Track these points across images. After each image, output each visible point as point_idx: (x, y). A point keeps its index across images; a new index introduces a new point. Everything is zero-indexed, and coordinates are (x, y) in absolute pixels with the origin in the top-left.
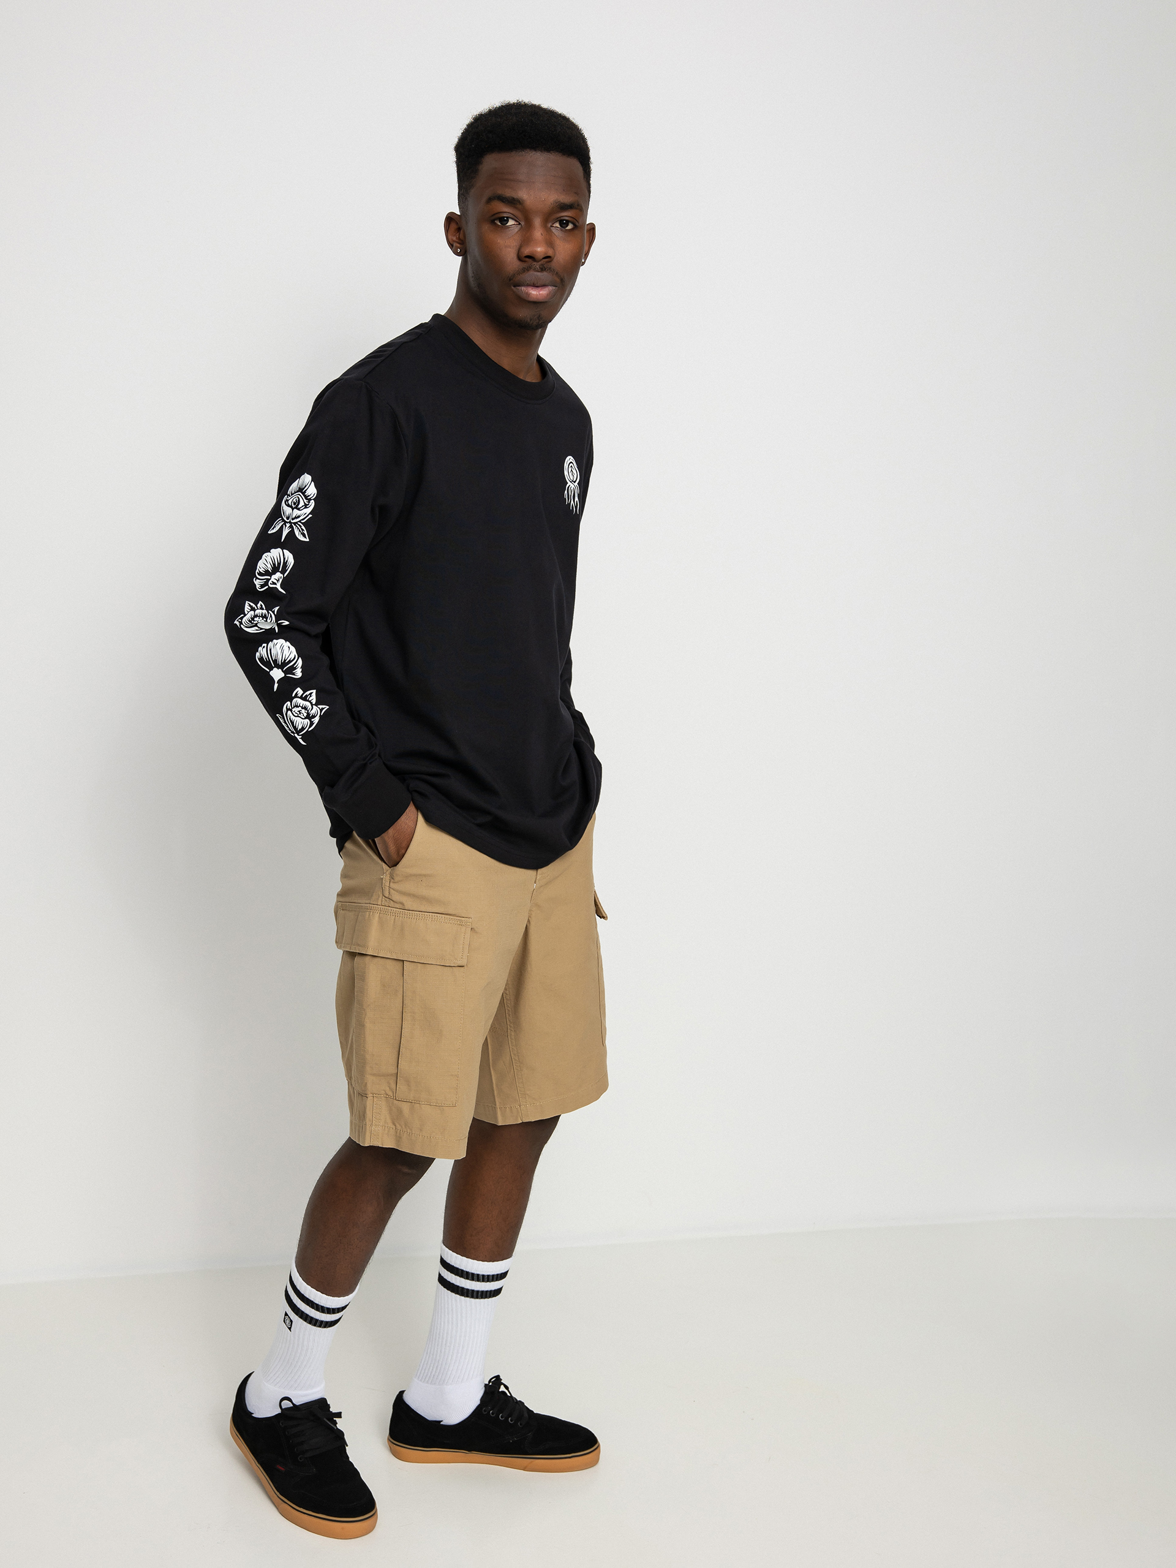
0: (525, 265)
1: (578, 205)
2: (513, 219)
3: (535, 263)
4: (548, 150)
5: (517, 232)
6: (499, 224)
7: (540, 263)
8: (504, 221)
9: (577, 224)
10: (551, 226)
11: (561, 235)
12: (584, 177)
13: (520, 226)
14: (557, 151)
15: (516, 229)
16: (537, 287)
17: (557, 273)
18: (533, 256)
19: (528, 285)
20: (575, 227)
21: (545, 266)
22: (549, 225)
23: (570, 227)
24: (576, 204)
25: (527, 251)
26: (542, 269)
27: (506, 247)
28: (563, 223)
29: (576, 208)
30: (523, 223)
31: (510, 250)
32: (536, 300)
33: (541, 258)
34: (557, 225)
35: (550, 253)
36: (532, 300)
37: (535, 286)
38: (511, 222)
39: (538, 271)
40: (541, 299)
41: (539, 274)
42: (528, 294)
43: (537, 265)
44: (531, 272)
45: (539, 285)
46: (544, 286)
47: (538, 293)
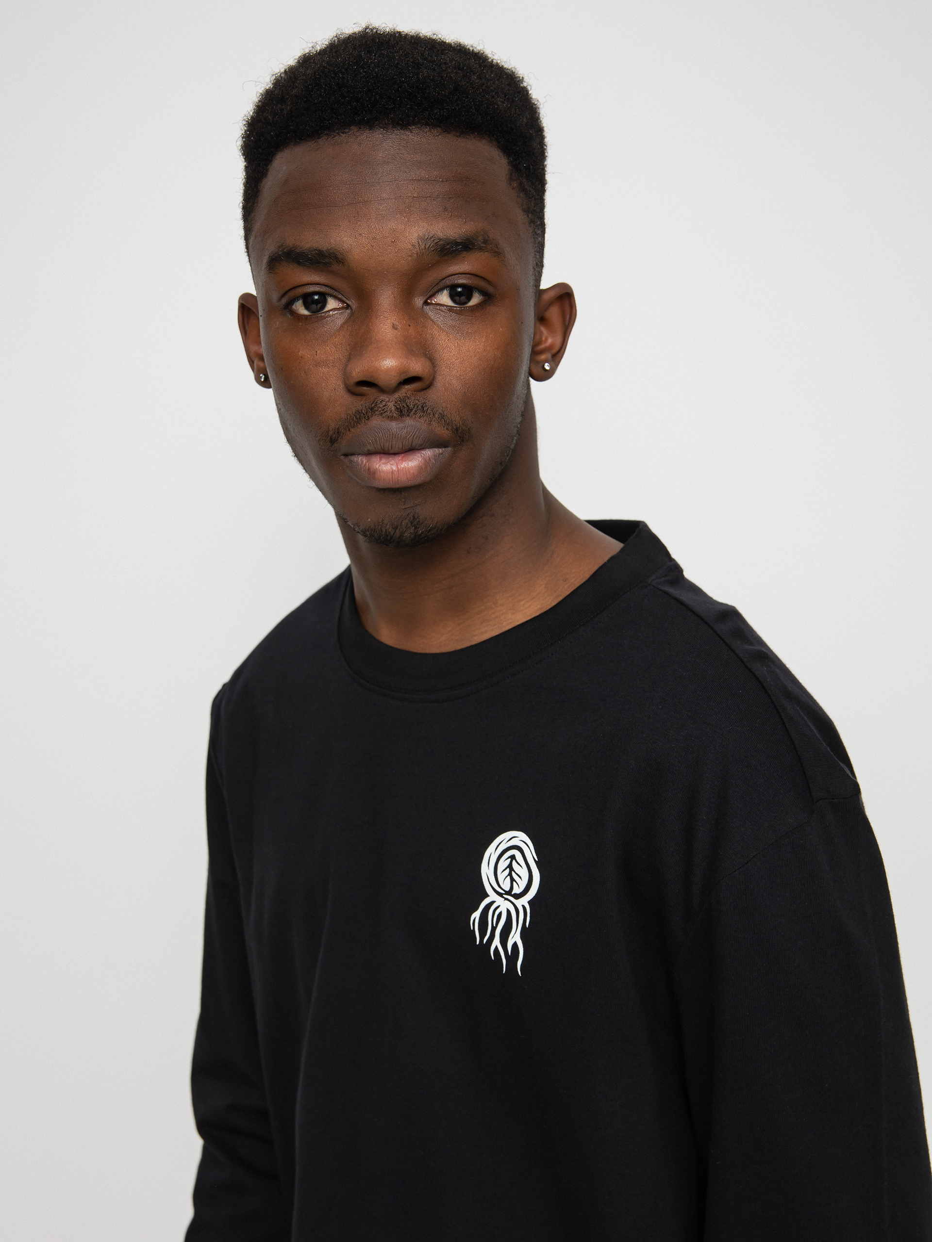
0: (359, 404)
1: (485, 242)
2: (336, 298)
3: (383, 397)
4: (403, 124)
5: (342, 326)
6: (304, 312)
7: (396, 395)
8: (315, 302)
9: (490, 289)
10: (426, 303)
11: (450, 322)
12: (511, 179)
13: (348, 311)
14: (427, 124)
15: (340, 319)
16: (395, 454)
17: (442, 416)
18: (376, 382)
19: (370, 454)
20: (488, 298)
21: (411, 402)
22: (419, 301)
23: (476, 300)
24: (480, 238)
25: (358, 371)
26: (403, 412)
27: (317, 364)
28: (460, 294)
30: (354, 304)
31: (325, 370)
32: (392, 485)
33: (394, 381)
34: (444, 298)
35: (417, 367)
36: (381, 485)
37: (387, 452)
38: (332, 304)
39: (391, 418)
40: (404, 480)
41: (394, 425)
42: (372, 473)
43: (390, 402)
44: (376, 422)
45: (396, 450)
46: (409, 450)
47: (394, 468)
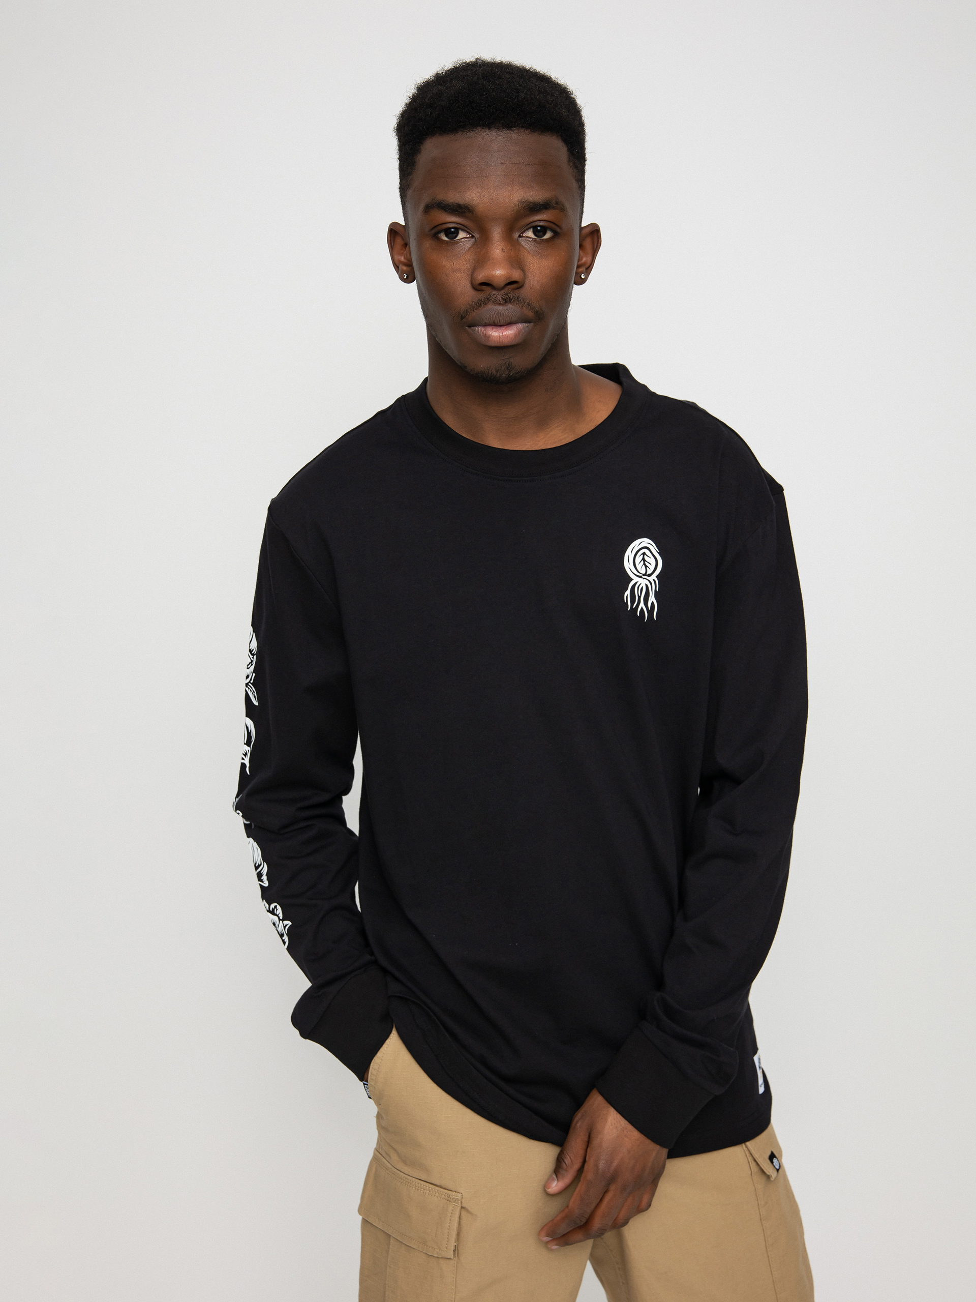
0: (481, 296)
1: (557, 203)
2: (463, 230)
3: (494, 292)
4: (508, 126)
5: (469, 249)
6: (446, 239)
7: (502, 292)
8: (452, 233)
9: (558, 230)
10: (520, 236)
11: (534, 249)
12: (569, 161)
13: (473, 240)
14: (522, 127)
15: (468, 244)
16: (501, 326)
17: (529, 304)
18: (492, 283)
19: (486, 325)
20: (556, 234)
21: (511, 295)
22: (516, 235)
23: (548, 235)
24: (554, 201)
25: (481, 276)
26: (506, 301)
27: (454, 271)
28: (539, 231)
29: (554, 208)
30: (477, 235)
31: (459, 274)
32: (499, 344)
33: (502, 284)
34: (530, 234)
35: (516, 275)
36: (493, 344)
37: (496, 325)
38: (462, 235)
39: (500, 304)
40: (506, 342)
41: (501, 308)
42: (487, 337)
43: (499, 296)
44: (490, 306)
45: (502, 324)
46: (509, 324)
47: (501, 334)
